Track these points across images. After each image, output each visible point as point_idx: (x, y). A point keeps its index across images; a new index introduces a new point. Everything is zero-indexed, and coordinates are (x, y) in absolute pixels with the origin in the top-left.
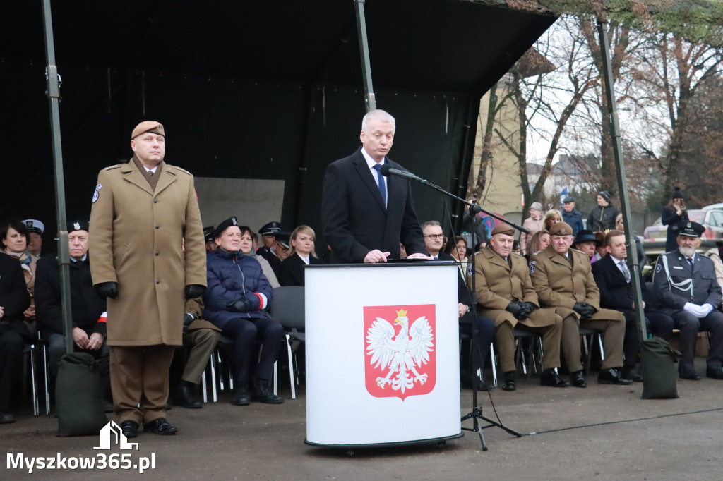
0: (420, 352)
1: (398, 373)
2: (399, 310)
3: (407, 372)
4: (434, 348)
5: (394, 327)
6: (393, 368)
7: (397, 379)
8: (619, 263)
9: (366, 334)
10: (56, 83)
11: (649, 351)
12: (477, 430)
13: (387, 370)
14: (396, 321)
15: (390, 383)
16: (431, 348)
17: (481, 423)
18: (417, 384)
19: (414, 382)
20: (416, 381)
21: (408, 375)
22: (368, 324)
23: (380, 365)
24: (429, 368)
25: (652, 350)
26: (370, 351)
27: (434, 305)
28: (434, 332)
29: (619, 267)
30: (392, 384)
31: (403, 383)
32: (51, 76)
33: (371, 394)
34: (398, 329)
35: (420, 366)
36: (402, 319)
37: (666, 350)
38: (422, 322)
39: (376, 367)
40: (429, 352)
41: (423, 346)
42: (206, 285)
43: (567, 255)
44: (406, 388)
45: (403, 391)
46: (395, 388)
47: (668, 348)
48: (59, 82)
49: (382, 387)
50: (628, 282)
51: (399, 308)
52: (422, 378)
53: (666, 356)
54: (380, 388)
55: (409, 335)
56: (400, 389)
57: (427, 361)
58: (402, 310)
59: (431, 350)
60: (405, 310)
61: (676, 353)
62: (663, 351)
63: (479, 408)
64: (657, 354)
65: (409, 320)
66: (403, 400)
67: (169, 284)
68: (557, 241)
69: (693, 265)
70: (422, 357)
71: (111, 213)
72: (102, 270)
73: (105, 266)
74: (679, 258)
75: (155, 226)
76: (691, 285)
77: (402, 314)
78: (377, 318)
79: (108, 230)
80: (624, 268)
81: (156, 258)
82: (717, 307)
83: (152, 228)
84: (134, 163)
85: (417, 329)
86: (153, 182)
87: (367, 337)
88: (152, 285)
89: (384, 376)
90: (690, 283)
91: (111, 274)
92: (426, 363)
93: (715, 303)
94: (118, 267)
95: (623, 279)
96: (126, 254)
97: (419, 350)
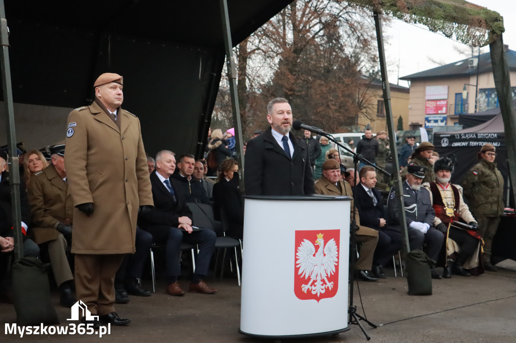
0: (330, 266)
1: (316, 281)
2: (318, 234)
3: (322, 281)
4: (338, 262)
5: (315, 246)
6: (313, 278)
7: (315, 286)
8: (368, 191)
9: (296, 252)
11: (415, 260)
13: (309, 279)
14: (316, 242)
15: (310, 289)
16: (336, 262)
18: (327, 289)
19: (325, 288)
20: (326, 288)
21: (322, 283)
22: (298, 244)
23: (304, 276)
24: (334, 278)
25: (417, 259)
26: (299, 264)
27: (339, 230)
28: (338, 251)
29: (368, 193)
30: (312, 289)
31: (319, 289)
33: (297, 297)
34: (317, 247)
35: (329, 275)
36: (320, 240)
37: (426, 260)
38: (332, 242)
39: (302, 277)
40: (335, 266)
41: (331, 260)
42: (153, 205)
43: (336, 184)
44: (320, 293)
45: (318, 295)
46: (314, 293)
47: (426, 258)
49: (306, 292)
50: (375, 205)
51: (318, 232)
52: (330, 285)
53: (426, 264)
54: (304, 292)
55: (324, 253)
56: (317, 293)
57: (333, 272)
58: (320, 234)
59: (336, 264)
60: (322, 234)
61: (432, 262)
62: (424, 260)
63: (353, 306)
64: (421, 263)
65: (324, 242)
66: (318, 301)
67: (132, 205)
68: (333, 174)
69: (416, 194)
70: (331, 269)
71: (86, 147)
72: (83, 193)
73: (84, 190)
74: (407, 189)
75: (125, 158)
76: (416, 209)
77: (320, 236)
78: (304, 240)
79: (85, 160)
80: (372, 195)
81: (126, 184)
82: (432, 225)
83: (122, 160)
84: (98, 106)
85: (329, 248)
86: (118, 123)
87: (297, 254)
88: (123, 206)
89: (307, 284)
90: (415, 207)
91: (90, 196)
92: (333, 274)
93: (431, 223)
94: (92, 190)
95: (372, 203)
96: (101, 180)
97: (329, 264)
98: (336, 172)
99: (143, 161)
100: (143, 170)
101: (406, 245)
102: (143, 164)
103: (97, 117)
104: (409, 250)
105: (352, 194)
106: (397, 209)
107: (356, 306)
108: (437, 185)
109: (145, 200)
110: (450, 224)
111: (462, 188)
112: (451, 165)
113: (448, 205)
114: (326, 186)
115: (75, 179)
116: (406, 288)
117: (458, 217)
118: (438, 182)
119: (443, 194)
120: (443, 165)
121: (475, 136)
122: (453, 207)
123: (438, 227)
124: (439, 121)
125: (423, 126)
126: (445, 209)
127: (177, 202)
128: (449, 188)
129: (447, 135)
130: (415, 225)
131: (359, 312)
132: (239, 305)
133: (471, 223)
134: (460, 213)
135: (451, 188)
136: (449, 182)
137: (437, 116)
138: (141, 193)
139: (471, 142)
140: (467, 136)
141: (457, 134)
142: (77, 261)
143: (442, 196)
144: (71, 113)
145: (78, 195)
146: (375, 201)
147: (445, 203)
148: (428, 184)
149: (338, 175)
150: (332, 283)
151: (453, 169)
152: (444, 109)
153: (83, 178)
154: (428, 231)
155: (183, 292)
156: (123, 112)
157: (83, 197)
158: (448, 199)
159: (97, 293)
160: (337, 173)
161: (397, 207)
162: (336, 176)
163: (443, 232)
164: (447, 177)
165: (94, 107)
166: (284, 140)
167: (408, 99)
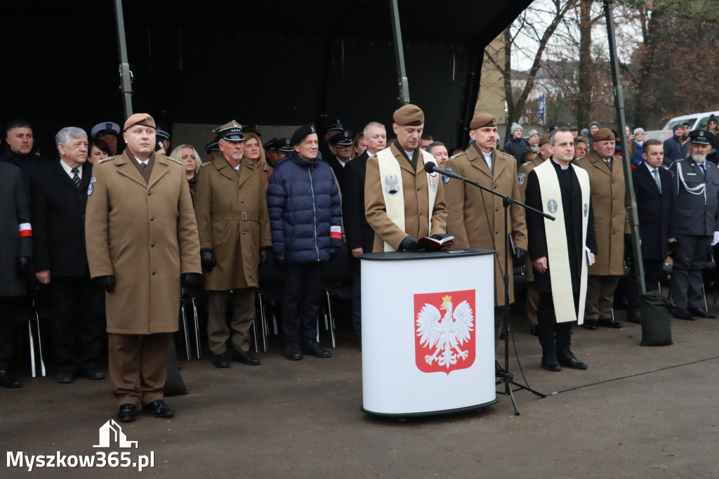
0: (463, 332)
2: (444, 296)
3: (451, 350)
4: (474, 328)
5: (440, 311)
6: (439, 347)
7: (442, 356)
8: (653, 172)
9: (416, 318)
10: (129, 79)
12: (509, 394)
13: (434, 348)
14: (442, 306)
15: (436, 360)
16: (472, 328)
17: (512, 387)
18: (460, 359)
19: (457, 358)
20: (459, 357)
21: (452, 352)
22: (418, 309)
23: (428, 345)
24: (470, 346)
25: (650, 302)
26: (420, 332)
27: (474, 291)
28: (474, 314)
29: (653, 175)
30: (438, 361)
31: (448, 359)
32: (124, 73)
33: (420, 370)
34: (443, 313)
35: (462, 344)
36: (447, 303)
37: (663, 303)
38: (464, 305)
39: (424, 347)
40: (470, 332)
41: (465, 326)
44: (450, 364)
45: (448, 366)
46: (441, 364)
47: (664, 301)
48: (131, 78)
49: (430, 364)
51: (444, 294)
52: (464, 355)
53: (663, 308)
54: (428, 364)
55: (453, 318)
56: (445, 365)
57: (468, 339)
58: (447, 296)
59: (472, 330)
60: (449, 296)
62: (660, 303)
65: (453, 305)
66: (448, 374)
68: (605, 146)
69: (705, 171)
70: (465, 336)
74: (693, 165)
75: (150, 219)
76: (704, 190)
77: (447, 300)
78: (426, 304)
80: (658, 177)
83: (146, 221)
85: (460, 312)
87: (417, 321)
89: (431, 354)
90: (702, 188)
92: (467, 341)
94: (115, 258)
96: (123, 247)
97: (461, 330)
98: (609, 144)
99: (187, 217)
103: (121, 169)
107: (512, 374)
109: (189, 266)
138: (184, 258)
149: (612, 148)
150: (467, 351)
162: (609, 148)
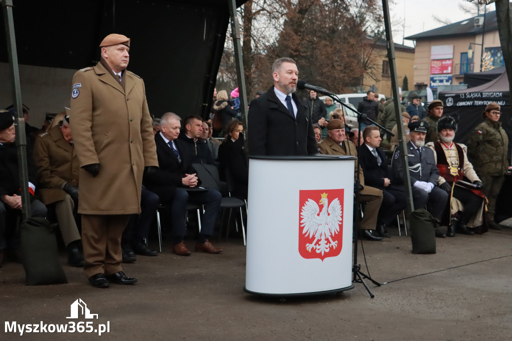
0: (334, 226)
1: (320, 240)
2: (322, 193)
3: (326, 240)
4: (342, 222)
5: (319, 205)
6: (317, 237)
7: (319, 245)
8: (372, 151)
9: (300, 211)
11: (418, 219)
13: (313, 238)
14: (320, 201)
16: (340, 222)
18: (331, 248)
19: (329, 247)
20: (331, 246)
21: (326, 242)
22: (302, 203)
23: (309, 235)
24: (338, 237)
25: (421, 218)
26: (303, 224)
27: (343, 190)
28: (342, 210)
29: (373, 153)
30: (316, 248)
31: (323, 248)
33: (302, 256)
34: (321, 207)
35: (333, 235)
36: (324, 200)
37: (429, 219)
38: (336, 202)
39: (306, 236)
40: (339, 224)
41: (336, 220)
42: (158, 166)
43: (341, 144)
44: (325, 252)
45: (323, 254)
46: (318, 252)
47: (430, 217)
49: (310, 251)
50: (379, 165)
51: (322, 191)
52: (334, 244)
53: (429, 223)
54: (308, 251)
55: (328, 212)
56: (321, 252)
57: (337, 231)
58: (324, 193)
59: (340, 223)
60: (326, 193)
61: (436, 221)
62: (428, 219)
63: (358, 265)
64: (424, 222)
65: (328, 201)
66: (322, 260)
67: (138, 166)
68: (337, 134)
69: (420, 153)
70: (335, 229)
71: (91, 108)
72: (89, 154)
73: (90, 151)
74: (412, 148)
75: (130, 119)
76: (420, 168)
77: (324, 196)
78: (309, 199)
79: (90, 121)
80: (376, 154)
81: (131, 145)
82: (436, 184)
83: (127, 121)
84: (103, 67)
85: (333, 207)
86: (123, 84)
87: (301, 213)
88: (129, 166)
89: (311, 243)
90: (419, 166)
91: (95, 157)
92: (337, 233)
93: (435, 182)
94: (98, 151)
95: (377, 163)
96: (106, 142)
97: (334, 223)
98: (341, 131)
99: (147, 122)
100: (147, 131)
101: (410, 204)
102: (148, 125)
103: (101, 78)
104: (413, 210)
105: (357, 154)
106: (401, 169)
107: (360, 265)
108: (441, 144)
109: (151, 160)
110: (454, 183)
111: (466, 147)
112: (454, 123)
113: (452, 164)
114: (330, 146)
115: (81, 140)
116: (410, 247)
117: (463, 176)
118: (442, 141)
119: (447, 153)
120: (446, 124)
121: (480, 95)
122: (457, 166)
123: (443, 186)
124: (445, 81)
125: (429, 85)
126: (449, 168)
127: (182, 162)
128: (454, 147)
129: (451, 95)
130: (419, 184)
131: (363, 270)
132: (245, 264)
133: (475, 182)
134: (464, 172)
135: (455, 147)
136: (453, 141)
137: (442, 75)
138: (146, 154)
139: (475, 102)
140: (472, 95)
141: (462, 94)
142: (84, 222)
143: (447, 155)
144: (76, 74)
145: (84, 156)
146: (380, 161)
147: (449, 163)
148: (432, 144)
149: (343, 134)
151: (457, 127)
152: (450, 68)
153: (89, 139)
154: (432, 190)
155: (189, 252)
156: (128, 73)
157: (88, 158)
158: (452, 158)
159: (104, 253)
160: (341, 133)
161: (401, 167)
162: (340, 135)
163: (447, 191)
164: (451, 136)
165: (99, 67)
166: (287, 99)
167: (413, 59)
